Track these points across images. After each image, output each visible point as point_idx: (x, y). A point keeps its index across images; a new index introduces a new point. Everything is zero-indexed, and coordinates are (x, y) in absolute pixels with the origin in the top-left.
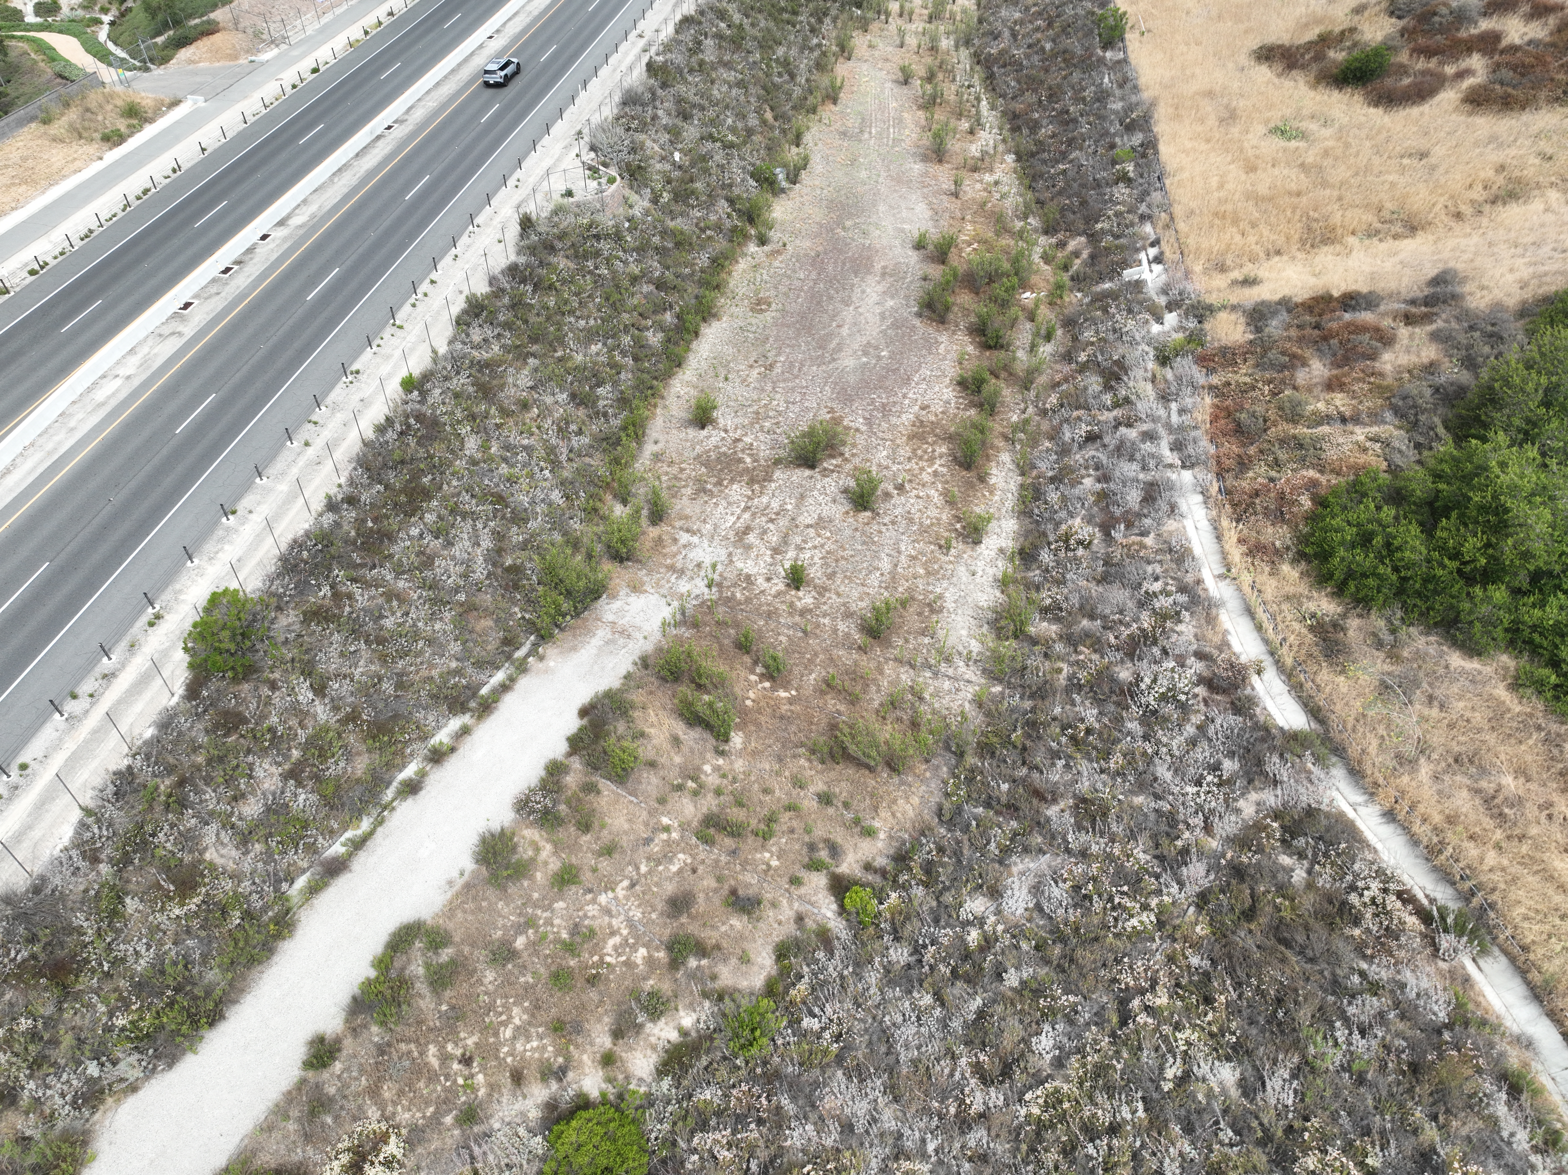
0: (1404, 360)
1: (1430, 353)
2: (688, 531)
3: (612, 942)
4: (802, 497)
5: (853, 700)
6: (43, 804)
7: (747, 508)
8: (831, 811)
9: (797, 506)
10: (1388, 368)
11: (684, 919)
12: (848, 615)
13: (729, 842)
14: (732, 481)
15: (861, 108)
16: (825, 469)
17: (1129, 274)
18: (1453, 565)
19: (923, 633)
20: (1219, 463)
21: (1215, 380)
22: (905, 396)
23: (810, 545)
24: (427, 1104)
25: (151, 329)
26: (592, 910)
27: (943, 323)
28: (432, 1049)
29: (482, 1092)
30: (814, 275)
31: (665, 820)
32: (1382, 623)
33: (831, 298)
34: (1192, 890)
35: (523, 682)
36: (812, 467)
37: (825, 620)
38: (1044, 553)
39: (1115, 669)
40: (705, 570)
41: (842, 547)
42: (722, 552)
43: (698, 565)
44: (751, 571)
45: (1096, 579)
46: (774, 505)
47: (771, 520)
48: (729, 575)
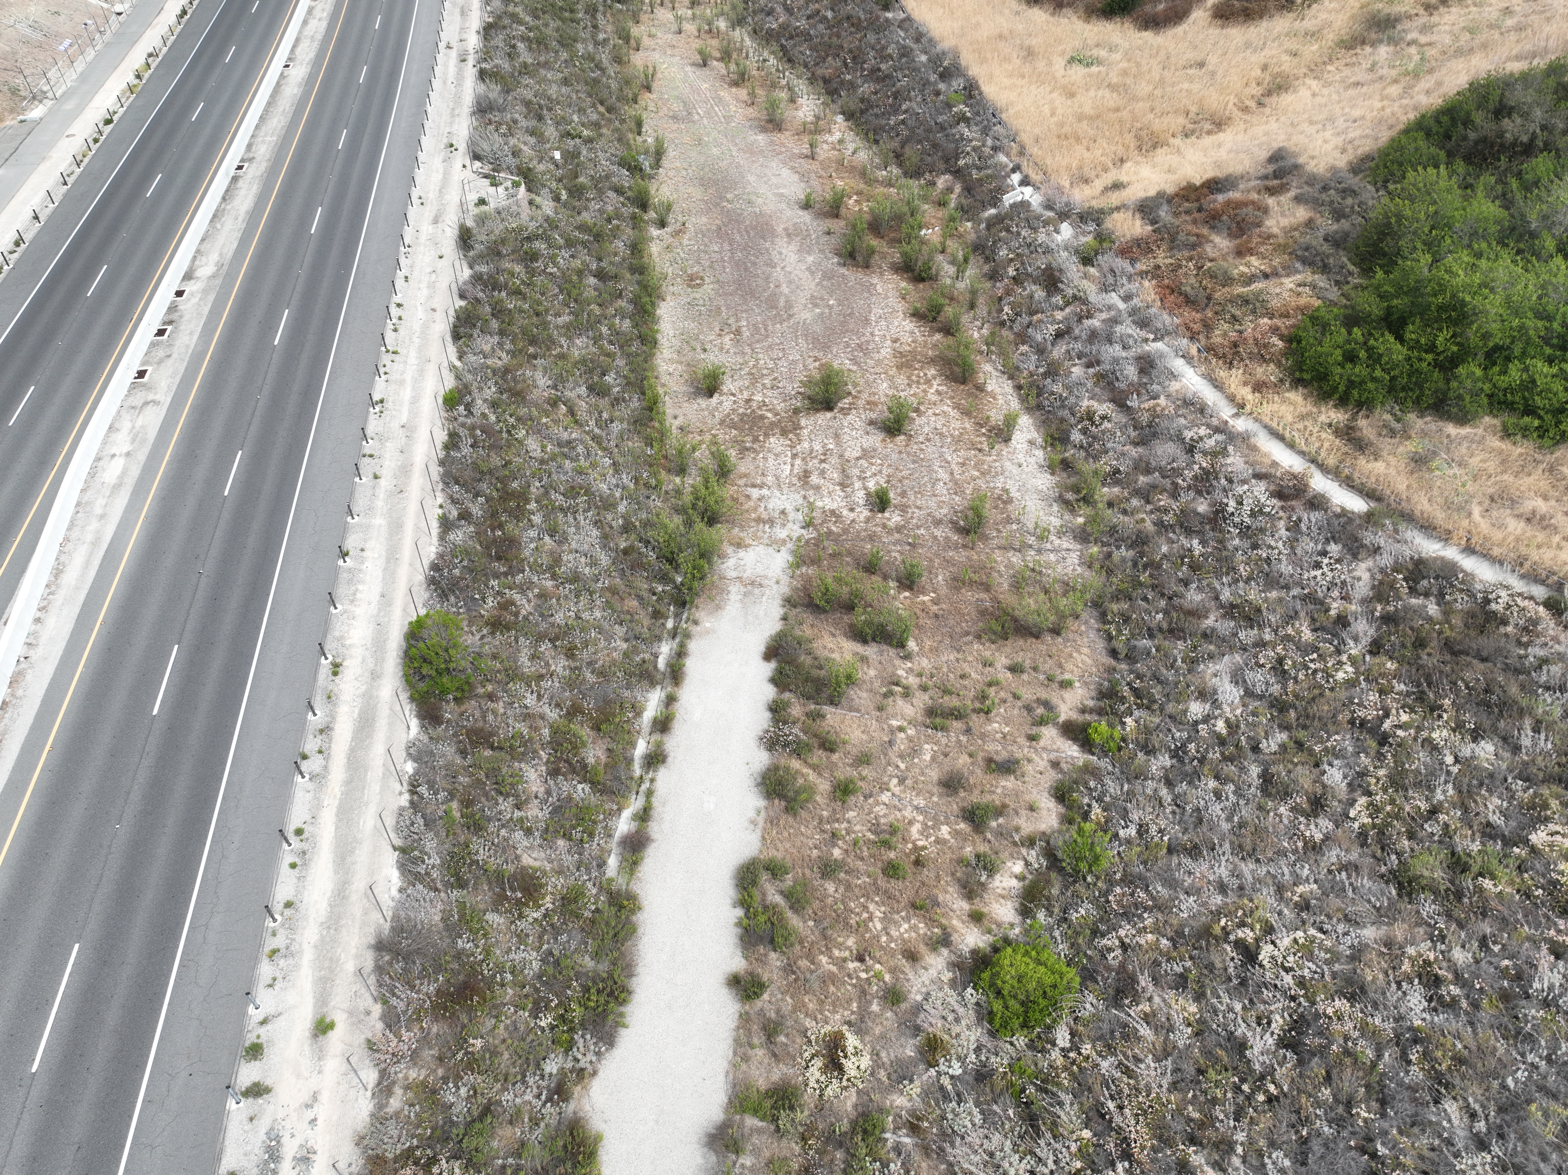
0: (1285, 222)
1: (1302, 213)
2: (754, 486)
3: (915, 829)
4: (837, 436)
5: (987, 588)
6: (343, 859)
7: (794, 456)
8: (1025, 677)
9: (838, 444)
10: (1275, 230)
11: (962, 794)
12: (938, 523)
13: (957, 725)
14: (766, 435)
15: (676, 93)
16: (842, 409)
17: (1008, 199)
18: (1430, 357)
19: (1008, 520)
20: (1188, 328)
21: (1140, 266)
22: (872, 334)
23: (868, 474)
24: (849, 1001)
25: (119, 404)
26: (880, 810)
27: (867, 267)
28: (824, 959)
29: (887, 978)
30: (726, 247)
31: (895, 723)
32: (1387, 417)
33: (755, 264)
34: (1365, 641)
35: (693, 646)
36: (830, 409)
37: (921, 531)
38: (1075, 435)
39: (1199, 506)
40: (791, 515)
41: (897, 469)
42: (796, 496)
43: (782, 513)
44: (832, 506)
45: (1133, 443)
46: (817, 448)
47: (823, 461)
48: (814, 514)
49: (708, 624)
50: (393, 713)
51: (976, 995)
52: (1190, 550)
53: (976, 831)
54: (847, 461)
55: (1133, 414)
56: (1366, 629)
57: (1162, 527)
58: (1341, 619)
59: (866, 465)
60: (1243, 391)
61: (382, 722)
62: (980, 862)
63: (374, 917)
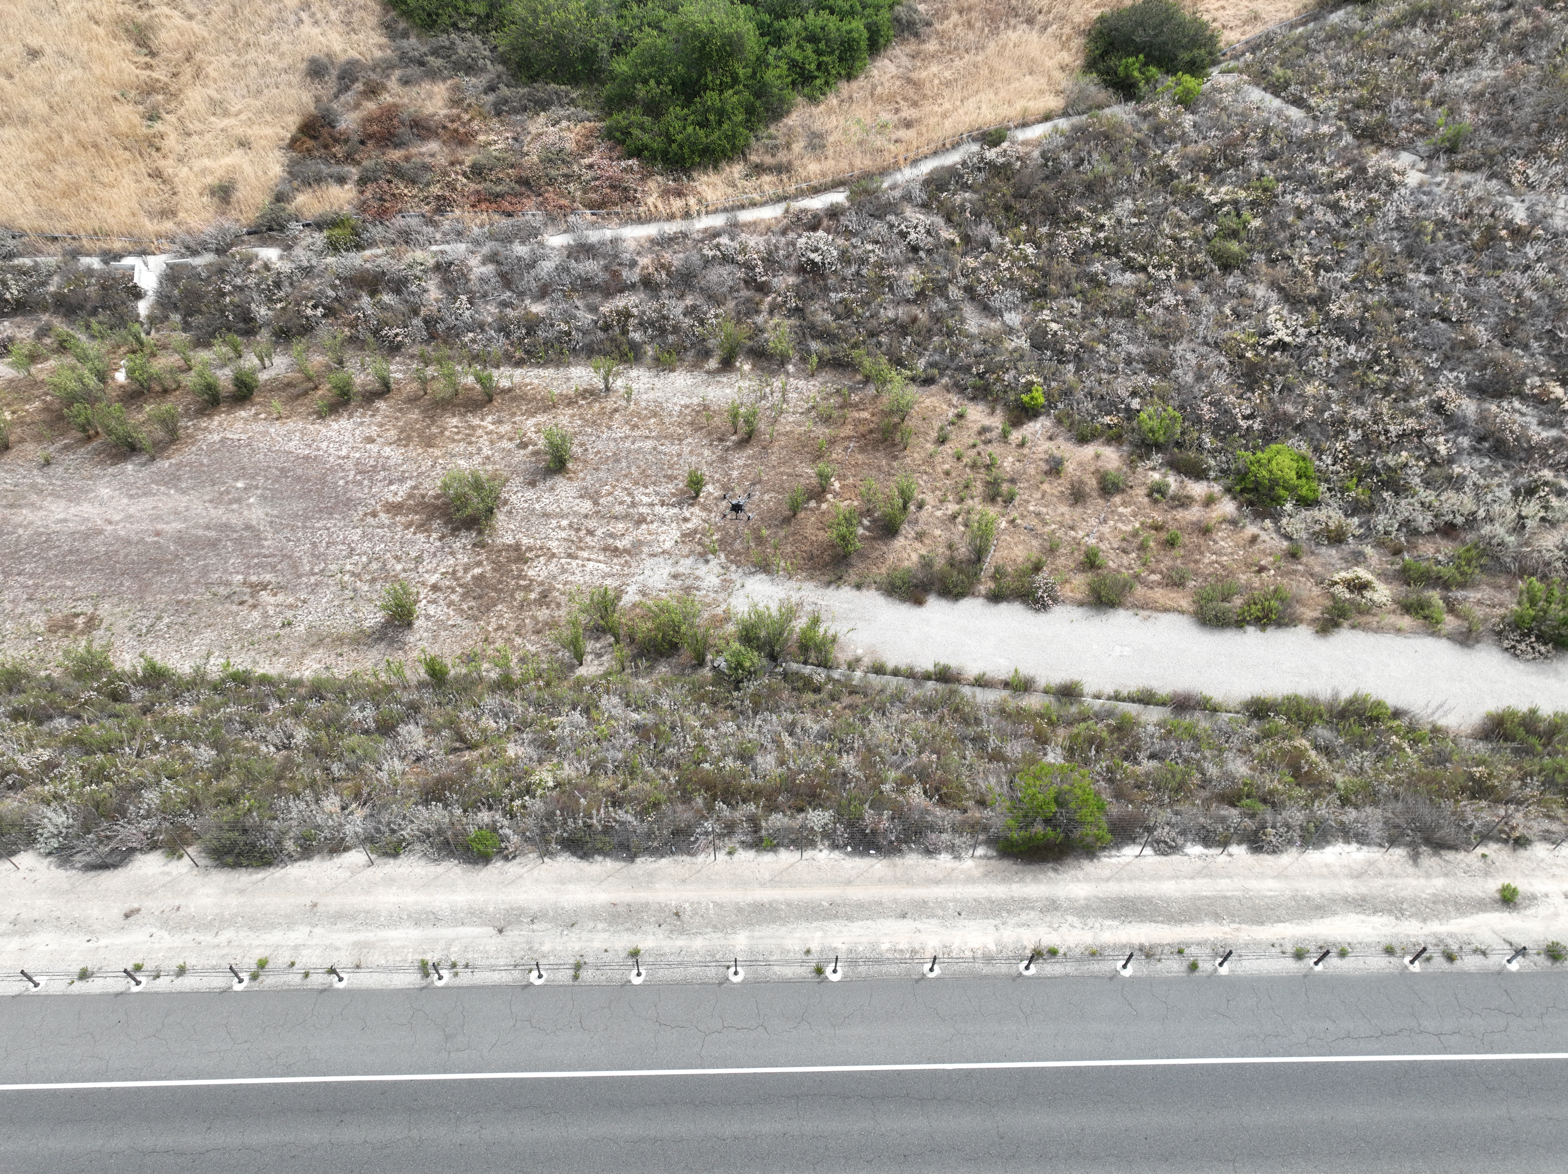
0: (438, 102)
1: (435, 88)
3: (1124, 527)
5: (829, 442)
7: (572, 556)
8: (951, 437)
10: (446, 112)
11: (1087, 494)
13: (1005, 487)
14: (520, 577)
16: (493, 504)
17: (145, 280)
20: (560, 208)
22: (343, 458)
24: (1299, 580)
26: (1105, 546)
27: (172, 440)
33: (71, 552)
36: (489, 515)
37: (735, 474)
38: (637, 336)
39: (792, 280)
40: (681, 570)
41: (626, 476)
42: (649, 562)
43: (675, 577)
44: (676, 534)
45: (682, 297)
46: (563, 534)
47: (591, 533)
48: (686, 550)
49: (860, 652)
50: (1116, 877)
51: (1288, 507)
52: (842, 301)
53: (1123, 491)
54: (597, 512)
55: (648, 284)
56: (984, 229)
57: (798, 311)
58: (966, 239)
59: (610, 498)
60: (677, 204)
61: (1129, 889)
62: (1157, 492)
63: (1382, 865)
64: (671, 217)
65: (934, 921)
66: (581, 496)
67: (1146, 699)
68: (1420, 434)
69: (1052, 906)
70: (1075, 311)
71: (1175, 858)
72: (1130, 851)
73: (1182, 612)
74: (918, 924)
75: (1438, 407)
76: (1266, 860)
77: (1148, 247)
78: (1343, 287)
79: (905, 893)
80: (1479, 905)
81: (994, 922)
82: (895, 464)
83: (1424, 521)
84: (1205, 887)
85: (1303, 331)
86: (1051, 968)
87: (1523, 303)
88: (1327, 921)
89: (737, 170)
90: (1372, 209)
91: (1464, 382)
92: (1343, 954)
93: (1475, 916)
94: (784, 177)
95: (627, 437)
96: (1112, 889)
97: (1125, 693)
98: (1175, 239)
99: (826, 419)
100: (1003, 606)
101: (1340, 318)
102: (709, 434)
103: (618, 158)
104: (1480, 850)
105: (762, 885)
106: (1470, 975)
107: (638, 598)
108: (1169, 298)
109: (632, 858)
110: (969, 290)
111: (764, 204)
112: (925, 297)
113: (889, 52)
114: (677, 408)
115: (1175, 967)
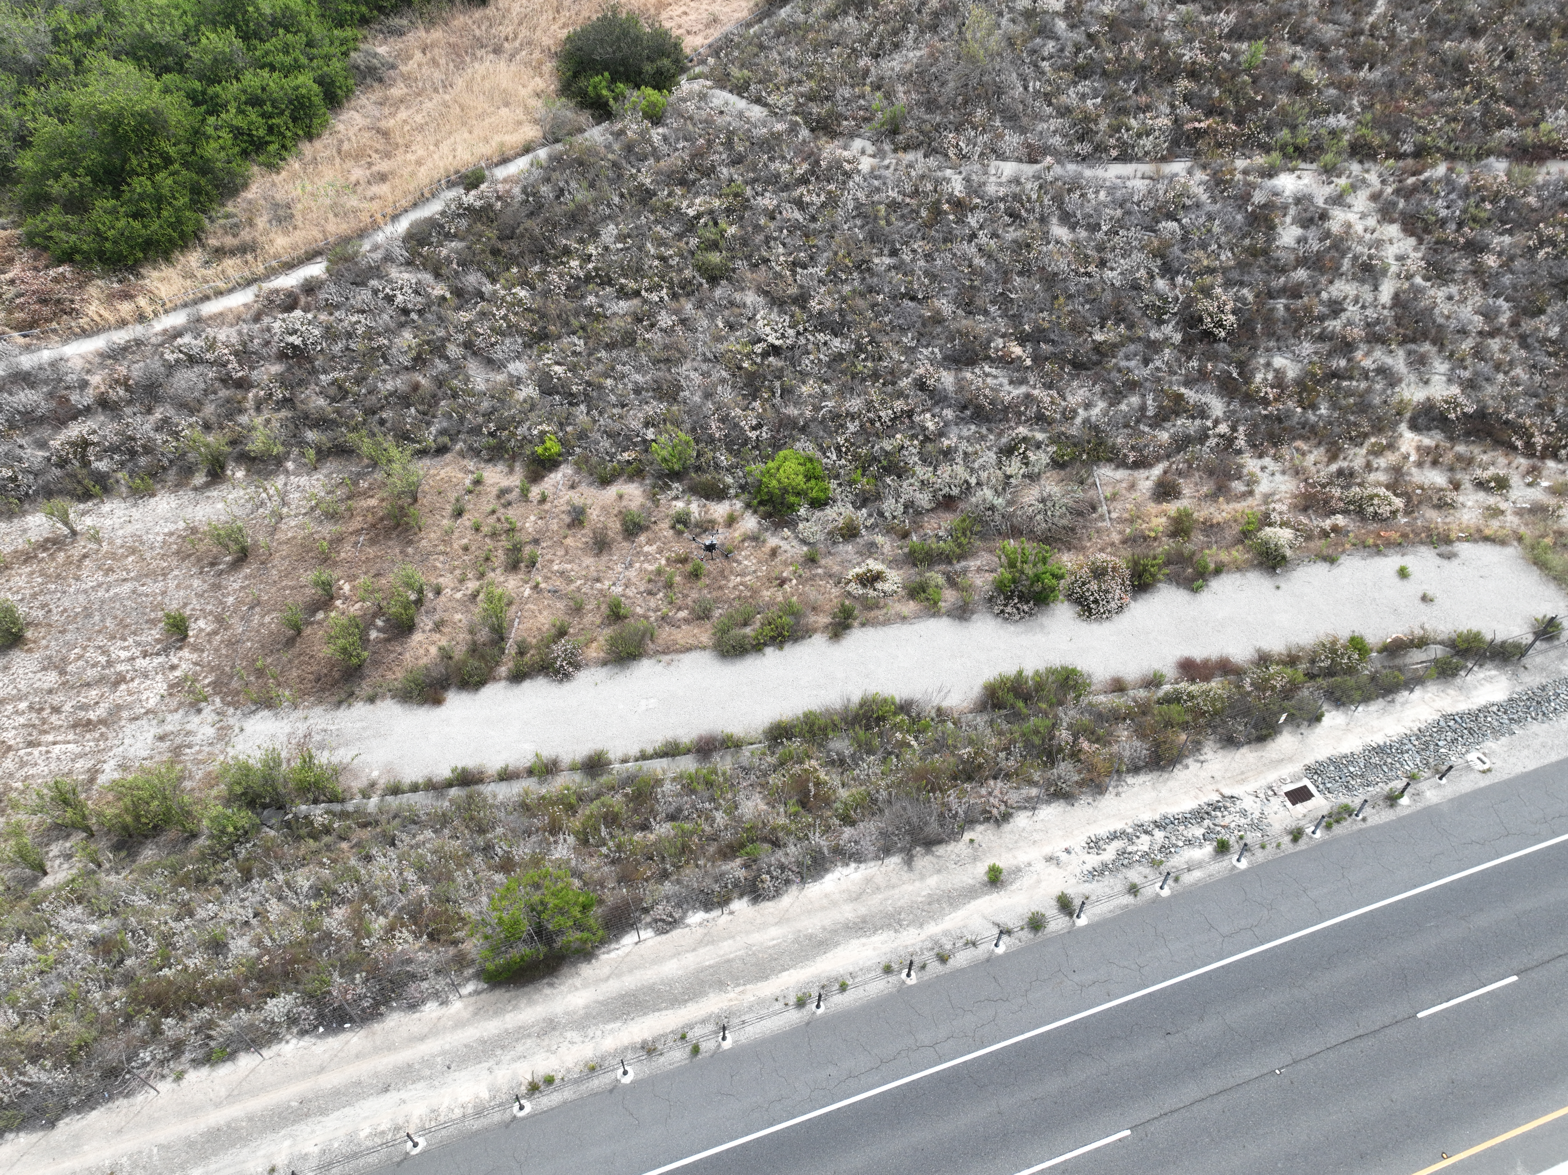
3: (650, 567)
5: (337, 541)
8: (468, 507)
11: (610, 540)
24: (820, 586)
26: (631, 591)
29: (794, 566)
31: (528, 592)
37: (230, 600)
38: (102, 466)
39: (276, 368)
40: (169, 728)
41: (100, 632)
42: (130, 729)
43: (161, 738)
44: (161, 687)
45: (149, 411)
46: (22, 720)
47: (56, 710)
48: (174, 703)
49: (375, 774)
50: (616, 973)
51: (802, 512)
52: (334, 382)
53: (647, 528)
54: (64, 684)
55: (104, 403)
56: (473, 279)
57: (287, 402)
58: (458, 293)
59: (80, 663)
60: (126, 308)
61: (630, 982)
62: (681, 521)
63: (880, 880)
64: (123, 323)
65: (421, 1085)
66: (44, 669)
67: (671, 751)
68: (910, 414)
69: (550, 1026)
70: (578, 349)
71: (676, 933)
72: (629, 939)
73: (704, 648)
74: (403, 1094)
75: (921, 385)
76: (768, 907)
77: (637, 271)
78: (821, 281)
79: (386, 1062)
80: (970, 893)
81: (486, 1065)
82: (410, 550)
83: (924, 499)
84: (707, 956)
85: (791, 332)
86: (549, 1100)
87: (975, 271)
88: (829, 955)
89: (194, 258)
90: (832, 201)
91: (939, 356)
92: (843, 988)
93: (968, 906)
94: (249, 257)
95: (100, 585)
96: (613, 987)
97: (650, 751)
98: (663, 259)
99: (332, 516)
100: (527, 685)
101: (820, 313)
102: (199, 560)
103: (47, 267)
104: (967, 836)
105: (218, 1105)
106: (962, 971)
107: (116, 776)
108: (665, 320)
109: (52, 1124)
110: (468, 345)
111: (231, 291)
112: (424, 361)
113: (353, 103)
114: (160, 539)
115: (678, 1055)
